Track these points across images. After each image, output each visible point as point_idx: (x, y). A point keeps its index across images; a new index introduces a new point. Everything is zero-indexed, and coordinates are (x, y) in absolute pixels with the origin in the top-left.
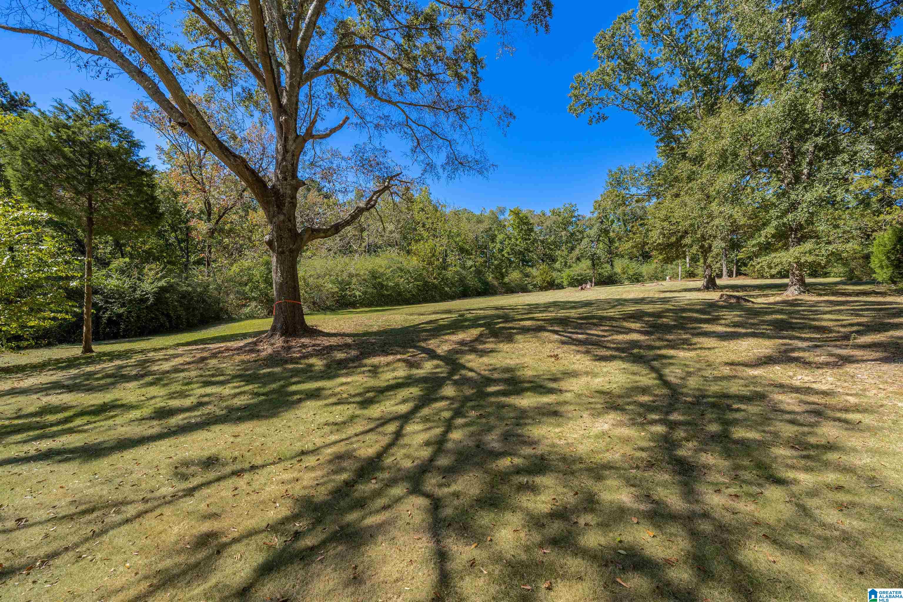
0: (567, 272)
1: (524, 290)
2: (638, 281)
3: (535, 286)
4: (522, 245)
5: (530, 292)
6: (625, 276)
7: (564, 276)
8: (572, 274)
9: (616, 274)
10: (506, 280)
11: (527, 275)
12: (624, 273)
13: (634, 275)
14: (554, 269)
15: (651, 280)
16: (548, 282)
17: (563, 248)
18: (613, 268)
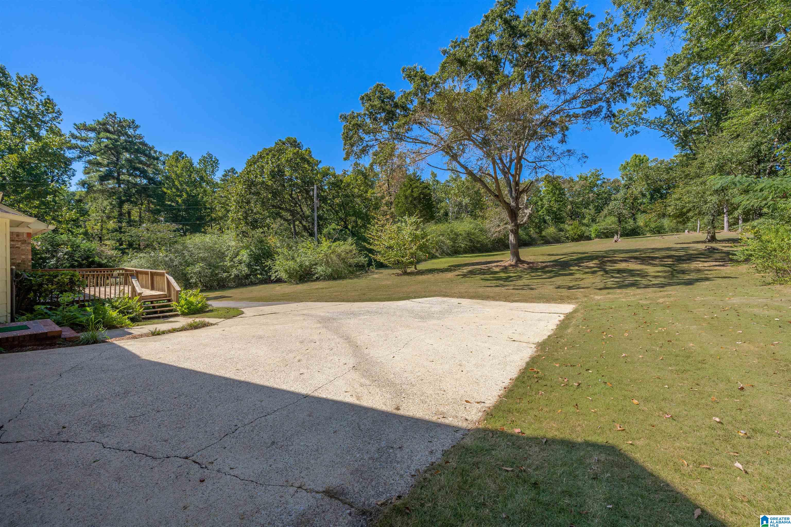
0: (594, 227)
1: (557, 241)
2: (659, 232)
3: (567, 238)
4: (556, 206)
5: (563, 242)
6: (648, 229)
7: (593, 230)
8: (598, 228)
9: (638, 227)
10: (544, 233)
11: (561, 230)
12: (646, 226)
13: (656, 228)
14: (584, 225)
15: (672, 232)
16: (578, 235)
17: (591, 207)
18: (635, 223)
